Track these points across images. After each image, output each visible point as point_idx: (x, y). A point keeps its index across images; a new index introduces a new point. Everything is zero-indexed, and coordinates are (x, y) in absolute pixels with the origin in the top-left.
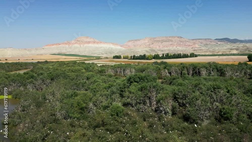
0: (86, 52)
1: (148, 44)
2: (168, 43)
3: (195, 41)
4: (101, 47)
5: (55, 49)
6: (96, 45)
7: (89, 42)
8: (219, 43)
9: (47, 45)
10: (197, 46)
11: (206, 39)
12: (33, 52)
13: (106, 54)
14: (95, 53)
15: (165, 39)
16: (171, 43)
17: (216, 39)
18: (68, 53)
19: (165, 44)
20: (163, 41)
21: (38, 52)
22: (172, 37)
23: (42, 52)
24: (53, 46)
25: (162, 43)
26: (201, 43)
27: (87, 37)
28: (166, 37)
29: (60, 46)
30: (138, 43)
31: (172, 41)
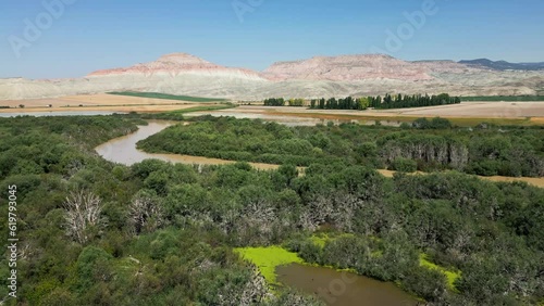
0: (185, 89)
1: (319, 70)
2: (362, 69)
3: (418, 65)
4: (217, 78)
5: (117, 81)
6: (206, 73)
7: (189, 67)
8: (470, 70)
9: (94, 73)
10: (426, 76)
11: (441, 62)
12: (67, 87)
13: (232, 92)
14: (206, 92)
15: (355, 60)
16: (369, 69)
17: (462, 62)
18: (144, 91)
19: (356, 70)
20: (350, 66)
21: (79, 87)
22: (371, 56)
23: (88, 87)
24: (110, 75)
25: (349, 68)
26: (433, 70)
27: (185, 55)
28: (358, 56)
29: (126, 73)
30: (298, 68)
31: (370, 65)
